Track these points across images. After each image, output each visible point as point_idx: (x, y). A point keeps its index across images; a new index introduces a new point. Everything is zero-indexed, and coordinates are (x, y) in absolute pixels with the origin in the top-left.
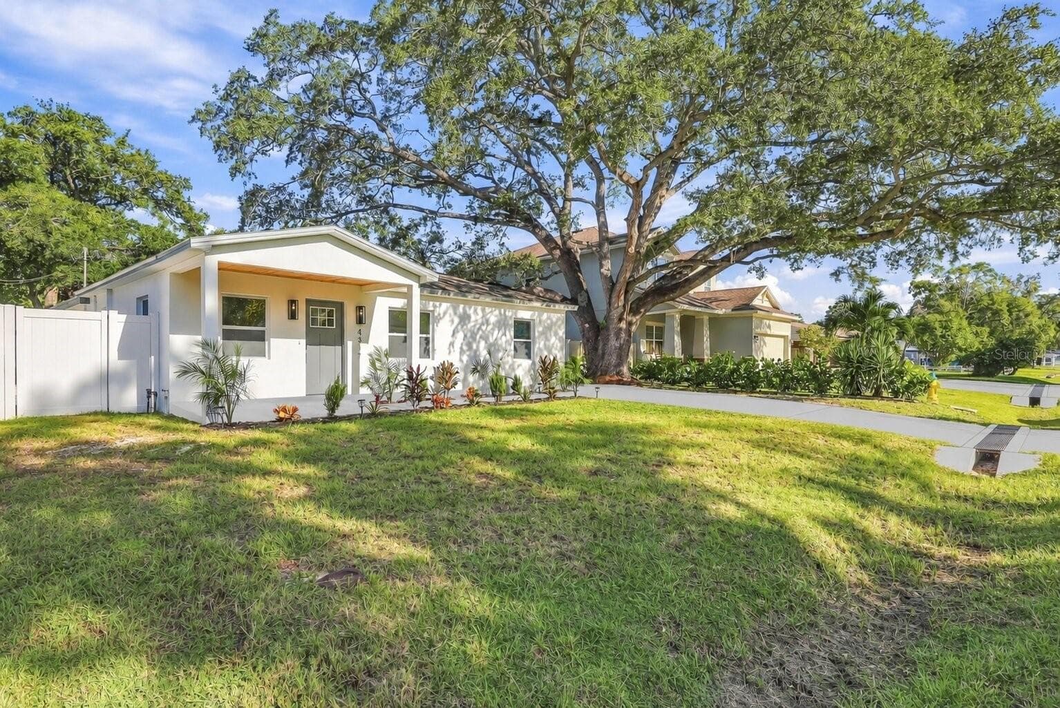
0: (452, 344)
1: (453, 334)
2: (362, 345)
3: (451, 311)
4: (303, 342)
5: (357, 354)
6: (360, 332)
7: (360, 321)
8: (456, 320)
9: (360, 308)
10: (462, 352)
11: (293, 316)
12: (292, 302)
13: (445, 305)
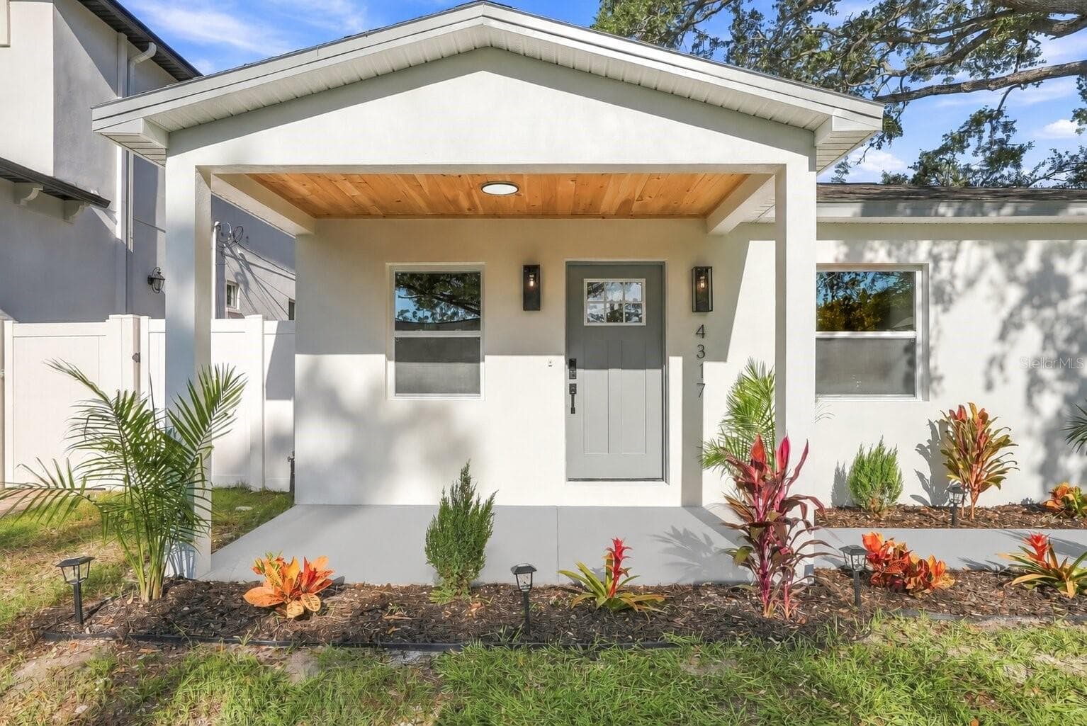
0: (997, 362)
1: (1002, 336)
2: (710, 368)
3: (995, 271)
4: (560, 361)
5: (694, 388)
6: (701, 332)
7: (702, 303)
8: (1014, 294)
9: (701, 273)
10: (1035, 384)
11: (532, 300)
12: (531, 270)
13: (972, 254)
